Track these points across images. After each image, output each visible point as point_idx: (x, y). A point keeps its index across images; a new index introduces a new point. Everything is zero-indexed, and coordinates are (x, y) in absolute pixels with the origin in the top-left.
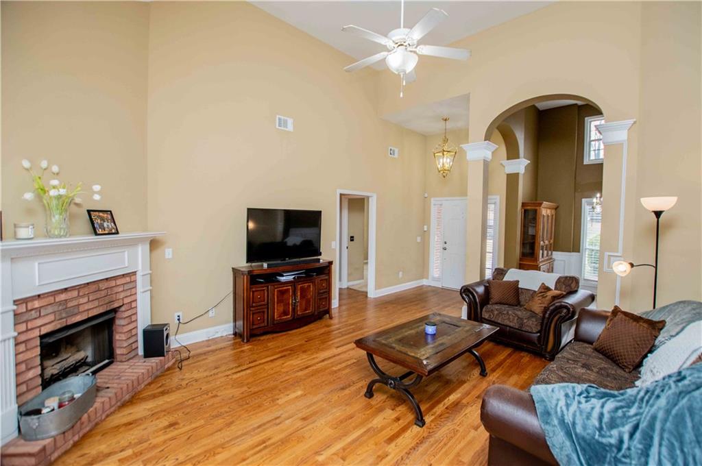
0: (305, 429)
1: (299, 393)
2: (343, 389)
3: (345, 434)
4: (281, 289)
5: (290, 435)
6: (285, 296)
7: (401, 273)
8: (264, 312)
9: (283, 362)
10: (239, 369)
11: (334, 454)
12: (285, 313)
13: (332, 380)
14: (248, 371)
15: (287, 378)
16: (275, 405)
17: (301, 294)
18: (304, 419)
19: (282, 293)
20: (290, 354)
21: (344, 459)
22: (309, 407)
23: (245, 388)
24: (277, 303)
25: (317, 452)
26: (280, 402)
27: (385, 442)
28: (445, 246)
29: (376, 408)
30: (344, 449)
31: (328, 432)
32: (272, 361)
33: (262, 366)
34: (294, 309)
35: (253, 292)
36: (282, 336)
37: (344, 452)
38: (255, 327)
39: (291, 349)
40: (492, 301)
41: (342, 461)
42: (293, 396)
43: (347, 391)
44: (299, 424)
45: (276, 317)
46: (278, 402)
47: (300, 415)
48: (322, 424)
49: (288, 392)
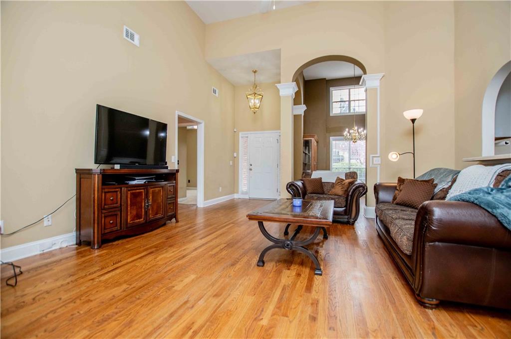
0: (226, 302)
1: (193, 277)
2: (233, 265)
3: (267, 297)
4: (134, 191)
5: (214, 312)
6: (138, 199)
7: (220, 188)
8: (116, 215)
9: (154, 257)
10: (105, 271)
11: (273, 315)
12: (138, 216)
13: (217, 261)
14: (118, 271)
15: (168, 268)
16: (174, 292)
17: (153, 197)
18: (216, 295)
19: (135, 196)
20: (157, 250)
21: (285, 315)
22: (213, 284)
23: (125, 286)
24: (131, 206)
25: (255, 319)
26: (179, 287)
27: (306, 292)
28: (251, 167)
29: (274, 272)
30: (278, 307)
31: (249, 300)
32: (141, 258)
33: (132, 264)
34: (146, 212)
35: (105, 193)
36: (136, 239)
37: (281, 310)
38: (106, 231)
39: (156, 247)
40: (308, 192)
41: (286, 318)
42: (187, 280)
43: (238, 266)
44: (215, 302)
45: (129, 221)
46: (175, 288)
47: (209, 293)
48: (238, 295)
49: (180, 279)
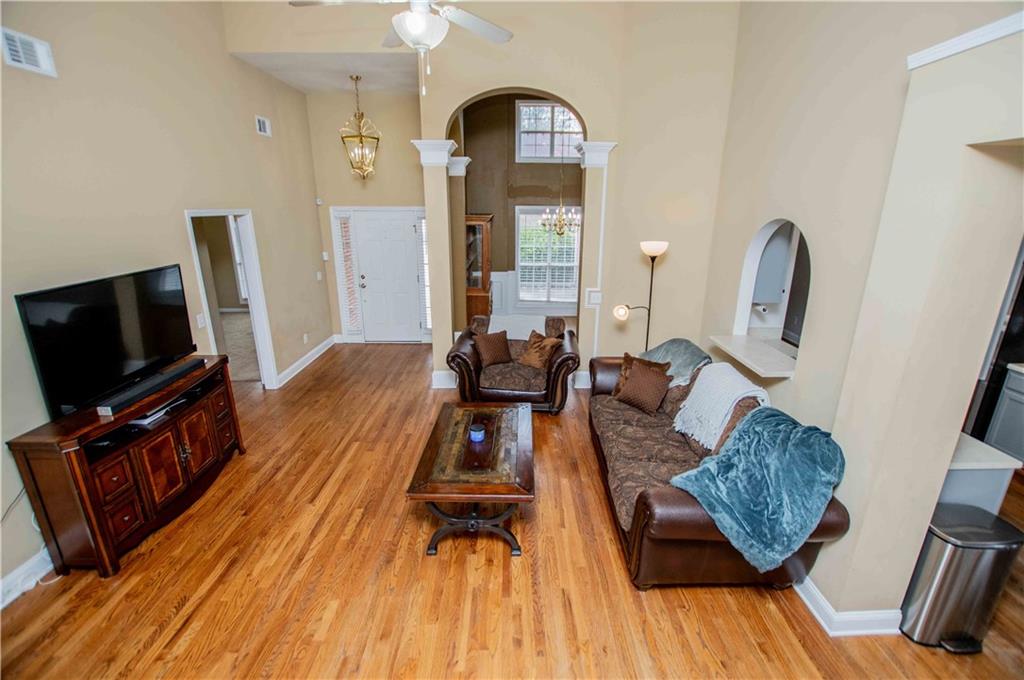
0: (402, 646)
1: (334, 605)
2: (389, 561)
3: (456, 619)
4: (152, 444)
5: (392, 670)
6: (165, 454)
7: (305, 337)
8: (132, 503)
9: (244, 572)
10: (169, 632)
11: (470, 651)
12: (172, 483)
13: (361, 558)
14: (196, 625)
15: (285, 595)
16: (318, 647)
17: (190, 438)
18: (384, 636)
19: (155, 451)
20: (241, 552)
21: (484, 647)
22: (371, 615)
23: (229, 658)
24: (154, 472)
25: (449, 665)
27: (503, 596)
28: (363, 281)
29: (455, 562)
30: (473, 636)
31: (433, 630)
32: (221, 579)
33: (212, 601)
34: (185, 470)
35: (99, 476)
37: (477, 640)
39: (233, 542)
41: (485, 652)
42: (328, 615)
43: (398, 562)
44: (385, 649)
45: (157, 499)
46: (316, 638)
47: (373, 635)
48: (415, 626)
49: (316, 615)
